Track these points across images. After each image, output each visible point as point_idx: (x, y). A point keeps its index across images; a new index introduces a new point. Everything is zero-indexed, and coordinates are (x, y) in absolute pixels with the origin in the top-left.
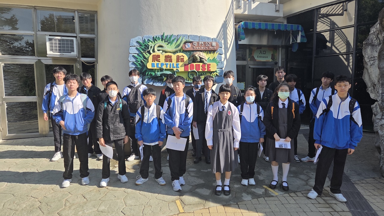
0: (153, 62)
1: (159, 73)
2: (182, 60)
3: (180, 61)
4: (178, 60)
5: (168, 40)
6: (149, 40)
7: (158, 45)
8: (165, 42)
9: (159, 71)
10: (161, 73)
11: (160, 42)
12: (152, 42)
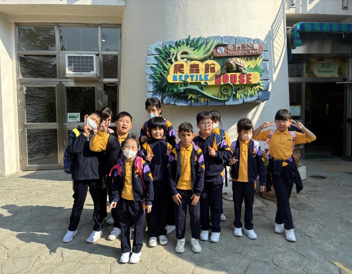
0: (175, 74)
1: (182, 88)
2: (213, 70)
3: (209, 71)
4: (207, 71)
5: (195, 44)
6: (171, 46)
7: (181, 51)
8: (190, 47)
9: (183, 85)
10: (185, 88)
11: (184, 48)
12: (174, 48)
